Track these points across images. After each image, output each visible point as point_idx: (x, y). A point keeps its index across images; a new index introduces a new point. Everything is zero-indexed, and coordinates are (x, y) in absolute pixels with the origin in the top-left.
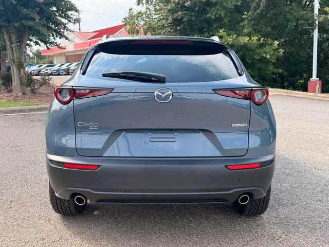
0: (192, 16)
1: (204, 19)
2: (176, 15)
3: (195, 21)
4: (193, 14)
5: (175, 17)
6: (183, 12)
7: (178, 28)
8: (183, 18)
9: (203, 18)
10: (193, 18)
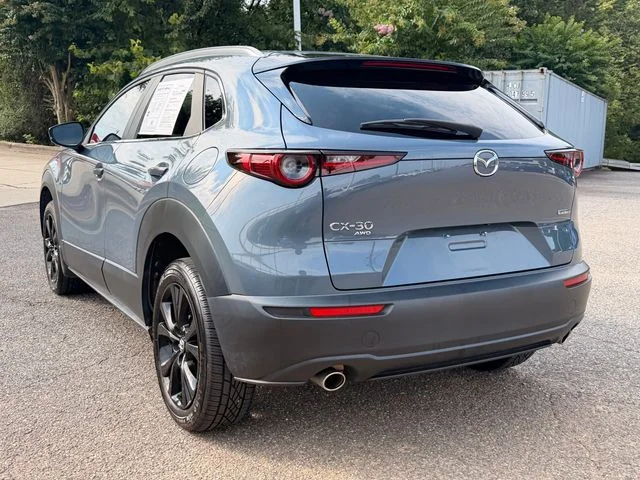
0: (61, 15)
1: (87, 22)
2: (26, 9)
3: (68, 25)
4: (63, 10)
5: (22, 13)
6: (43, 4)
7: (30, 37)
8: (41, 16)
9: (84, 20)
10: (65, 19)
